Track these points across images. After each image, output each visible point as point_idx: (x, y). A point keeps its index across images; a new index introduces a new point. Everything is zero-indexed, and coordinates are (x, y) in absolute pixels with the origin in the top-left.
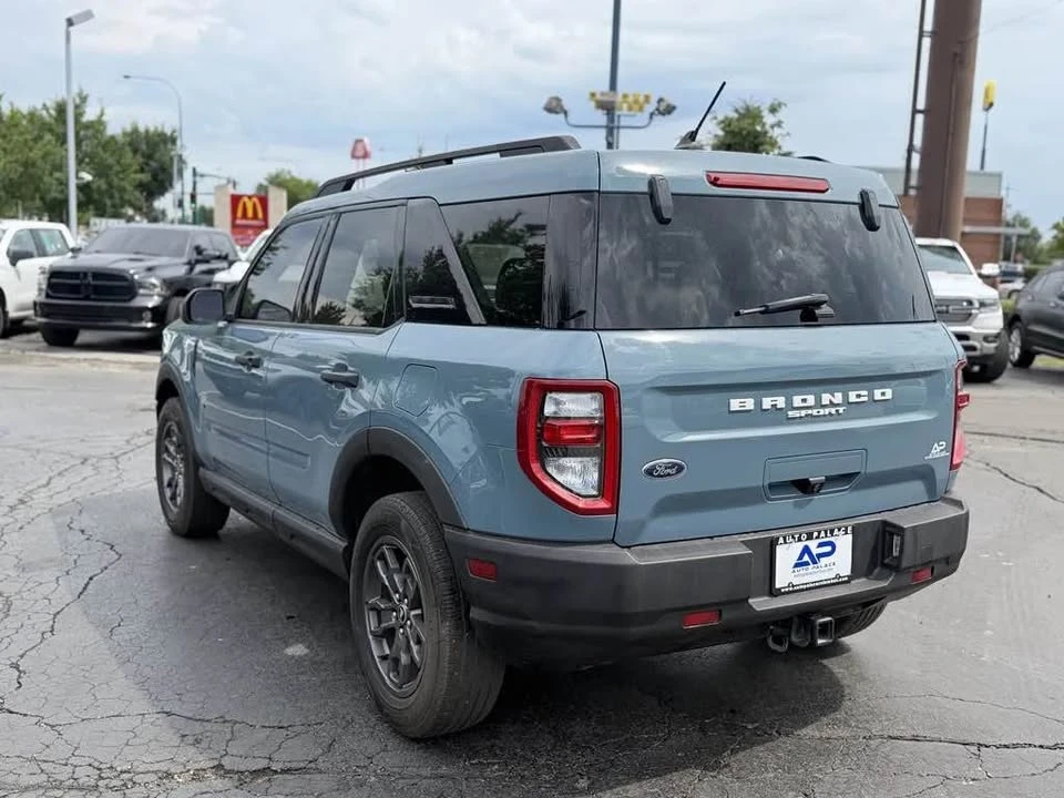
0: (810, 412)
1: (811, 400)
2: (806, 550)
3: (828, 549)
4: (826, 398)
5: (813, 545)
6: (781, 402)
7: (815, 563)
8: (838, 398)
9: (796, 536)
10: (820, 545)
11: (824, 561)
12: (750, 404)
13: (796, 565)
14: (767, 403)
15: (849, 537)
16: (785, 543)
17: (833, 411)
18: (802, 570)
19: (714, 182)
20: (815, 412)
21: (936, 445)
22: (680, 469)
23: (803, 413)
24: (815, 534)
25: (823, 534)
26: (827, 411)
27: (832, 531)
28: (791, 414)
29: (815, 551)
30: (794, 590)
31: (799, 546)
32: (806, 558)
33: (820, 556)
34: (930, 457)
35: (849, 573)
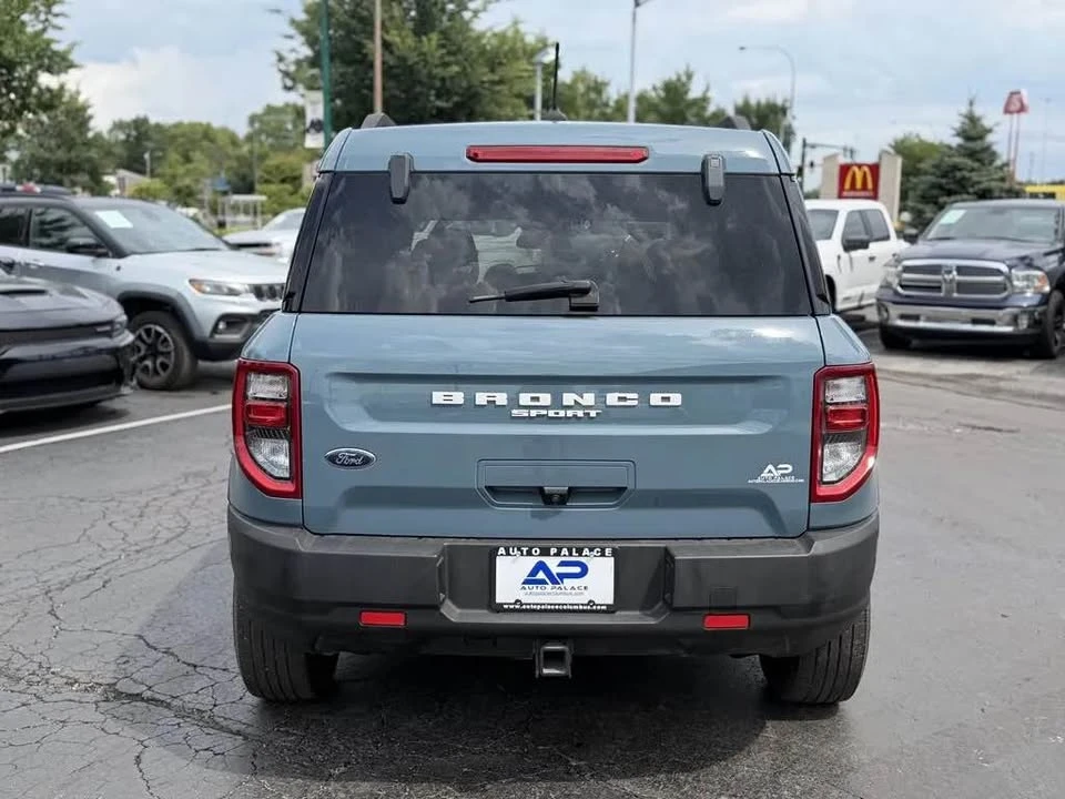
0: (544, 412)
1: (546, 399)
2: (541, 566)
3: (577, 570)
4: (569, 398)
5: (552, 563)
6: (501, 399)
7: (554, 582)
8: (589, 399)
9: (525, 549)
10: (562, 564)
11: (568, 582)
12: (458, 398)
13: (526, 582)
14: (481, 398)
15: (609, 562)
16: (508, 554)
17: (580, 413)
18: (535, 589)
19: (474, 158)
20: (551, 413)
21: (770, 467)
22: (367, 461)
23: (534, 413)
24: (554, 550)
25: (565, 551)
26: (570, 413)
27: (580, 552)
28: (515, 412)
29: (555, 570)
30: (519, 609)
31: (532, 562)
32: (541, 575)
33: (563, 576)
34: (758, 481)
35: (610, 601)
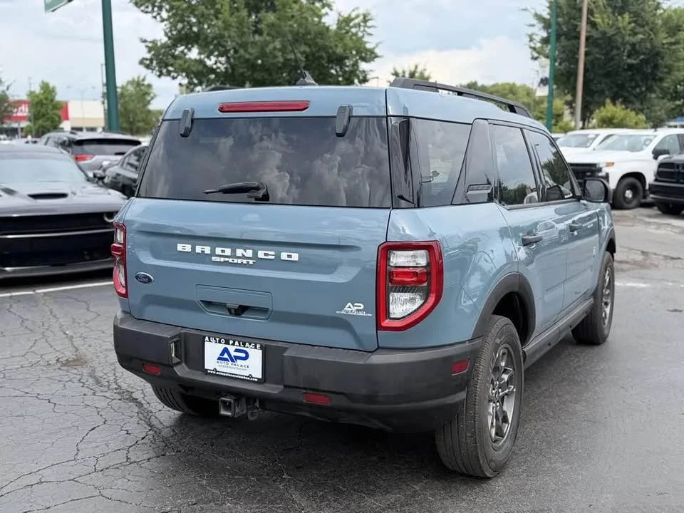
0: (227, 259)
1: (228, 252)
2: (225, 350)
3: (243, 355)
4: (239, 252)
5: (231, 349)
6: (207, 250)
7: (232, 361)
8: (249, 253)
9: (218, 339)
10: (236, 350)
11: (239, 362)
12: (188, 248)
13: (219, 359)
14: (198, 249)
15: (259, 353)
16: (210, 341)
17: (245, 262)
18: (224, 363)
20: (230, 260)
21: (349, 304)
22: (150, 280)
23: (222, 260)
24: (231, 342)
25: (237, 343)
26: (240, 261)
27: (244, 344)
29: (233, 354)
30: (215, 375)
31: (221, 347)
32: (226, 356)
33: (237, 358)
34: (343, 312)
35: (260, 377)
